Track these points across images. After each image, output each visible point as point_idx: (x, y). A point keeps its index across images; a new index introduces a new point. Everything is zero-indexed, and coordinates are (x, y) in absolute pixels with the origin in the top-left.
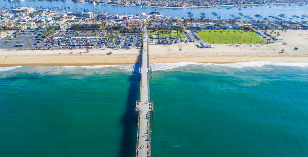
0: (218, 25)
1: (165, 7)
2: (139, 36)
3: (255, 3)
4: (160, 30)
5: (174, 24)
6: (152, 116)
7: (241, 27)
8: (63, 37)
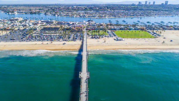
0: (126, 28)
1: (96, 18)
2: (81, 34)
3: (146, 15)
4: (93, 31)
5: (101, 27)
6: (89, 81)
7: (139, 29)
8: (38, 35)
